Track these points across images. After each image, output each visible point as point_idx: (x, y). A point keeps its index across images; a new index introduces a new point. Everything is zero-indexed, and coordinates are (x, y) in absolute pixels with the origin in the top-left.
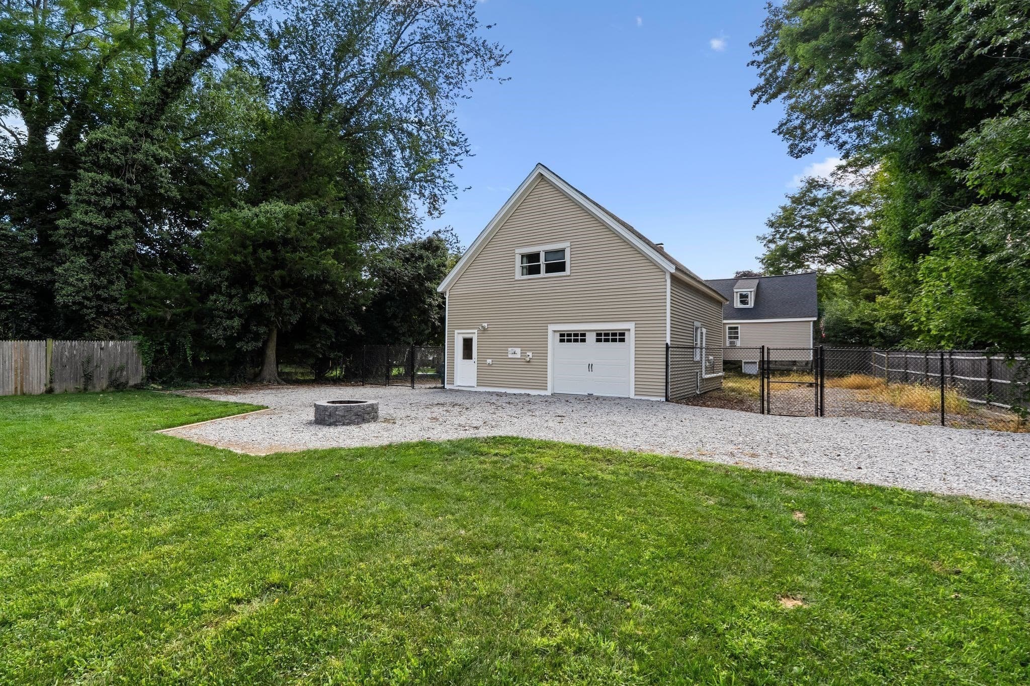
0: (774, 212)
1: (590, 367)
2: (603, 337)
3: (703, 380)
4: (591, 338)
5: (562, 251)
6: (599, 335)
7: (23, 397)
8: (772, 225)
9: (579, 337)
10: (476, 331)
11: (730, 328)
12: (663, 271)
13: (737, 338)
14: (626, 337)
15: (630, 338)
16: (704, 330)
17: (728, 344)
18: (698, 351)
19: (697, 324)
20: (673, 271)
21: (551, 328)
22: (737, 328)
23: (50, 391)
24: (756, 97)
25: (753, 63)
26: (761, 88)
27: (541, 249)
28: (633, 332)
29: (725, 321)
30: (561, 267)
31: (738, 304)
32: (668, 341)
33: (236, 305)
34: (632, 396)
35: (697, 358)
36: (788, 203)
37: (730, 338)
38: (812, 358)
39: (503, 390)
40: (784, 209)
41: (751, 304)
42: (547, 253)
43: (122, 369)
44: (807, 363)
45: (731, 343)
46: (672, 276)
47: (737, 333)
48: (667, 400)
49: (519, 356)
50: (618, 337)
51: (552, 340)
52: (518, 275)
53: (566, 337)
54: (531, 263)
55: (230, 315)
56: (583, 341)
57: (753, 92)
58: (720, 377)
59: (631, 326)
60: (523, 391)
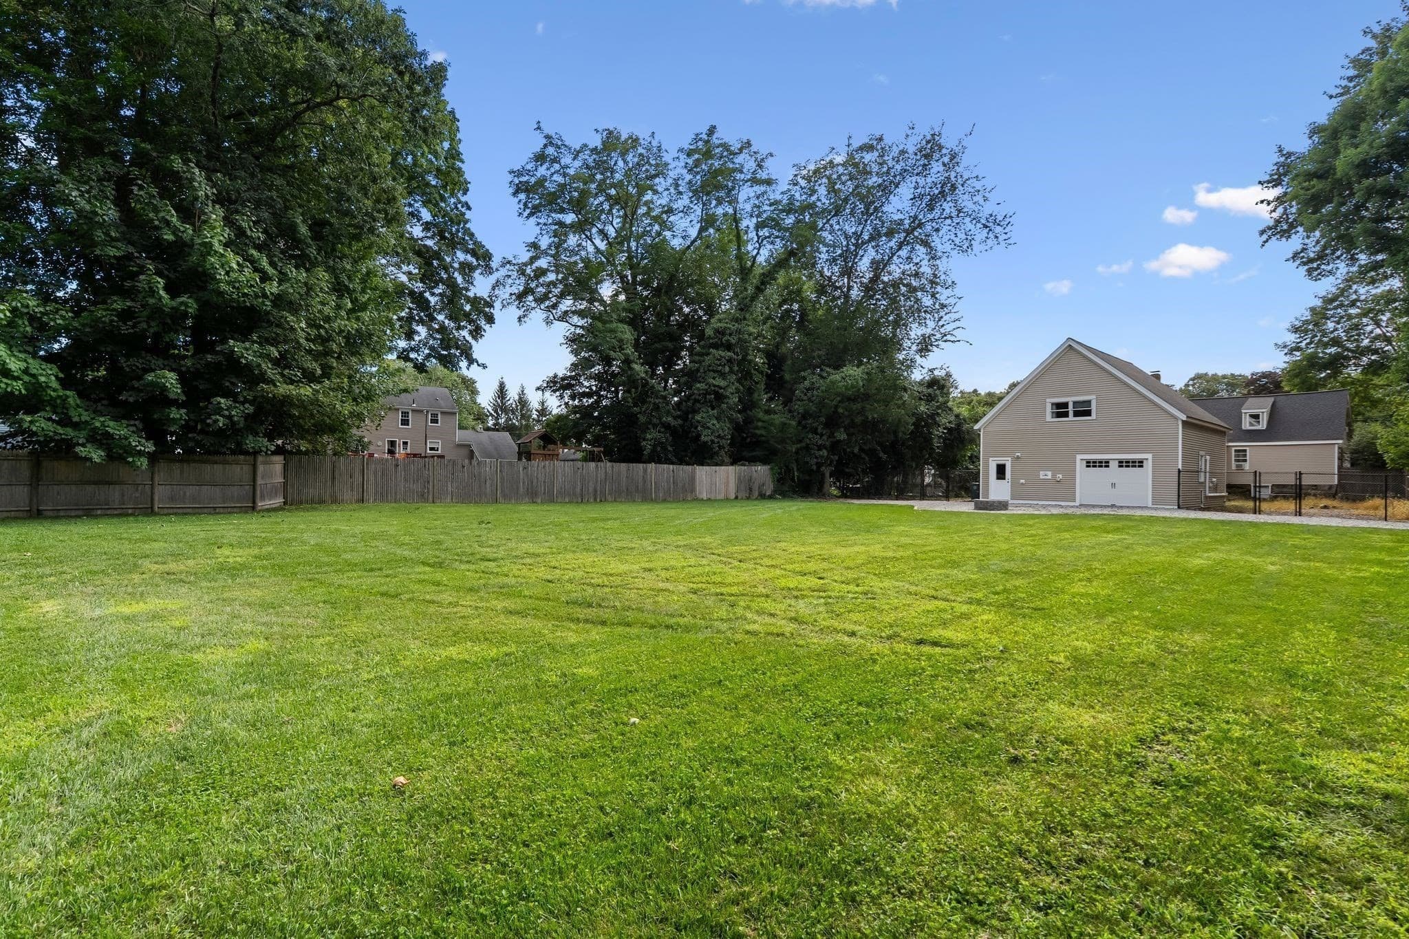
0: (1298, 316)
1: (1113, 485)
2: (1122, 464)
3: (1206, 497)
4: (1114, 465)
5: (1089, 402)
6: (1121, 462)
7: (727, 499)
8: (1296, 330)
9: (1106, 464)
10: (1008, 459)
11: (1236, 451)
12: (1176, 418)
13: (1245, 461)
14: (1144, 464)
15: (1149, 465)
16: (1208, 458)
17: (1234, 467)
18: (1202, 474)
19: (1202, 453)
20: (1185, 419)
21: (1079, 457)
22: (1245, 451)
23: (736, 498)
24: (1265, 237)
25: (1262, 202)
26: (1270, 228)
27: (1070, 400)
28: (1150, 461)
29: (1230, 444)
30: (1088, 413)
31: (1246, 424)
32: (1180, 467)
33: (825, 441)
34: (1150, 505)
35: (1202, 480)
36: (1319, 303)
37: (1238, 461)
38: (1336, 483)
39: (1035, 502)
40: (1313, 309)
41: (1263, 425)
42: (1075, 403)
43: (763, 485)
44: (1331, 487)
45: (1237, 466)
46: (1183, 421)
47: (1245, 456)
48: (1179, 507)
49: (1050, 477)
50: (1140, 464)
51: (1080, 466)
52: (1049, 418)
53: (1089, 464)
54: (1061, 410)
55: (820, 448)
56: (1108, 466)
57: (1262, 232)
58: (1223, 497)
59: (1149, 456)
60: (1053, 503)
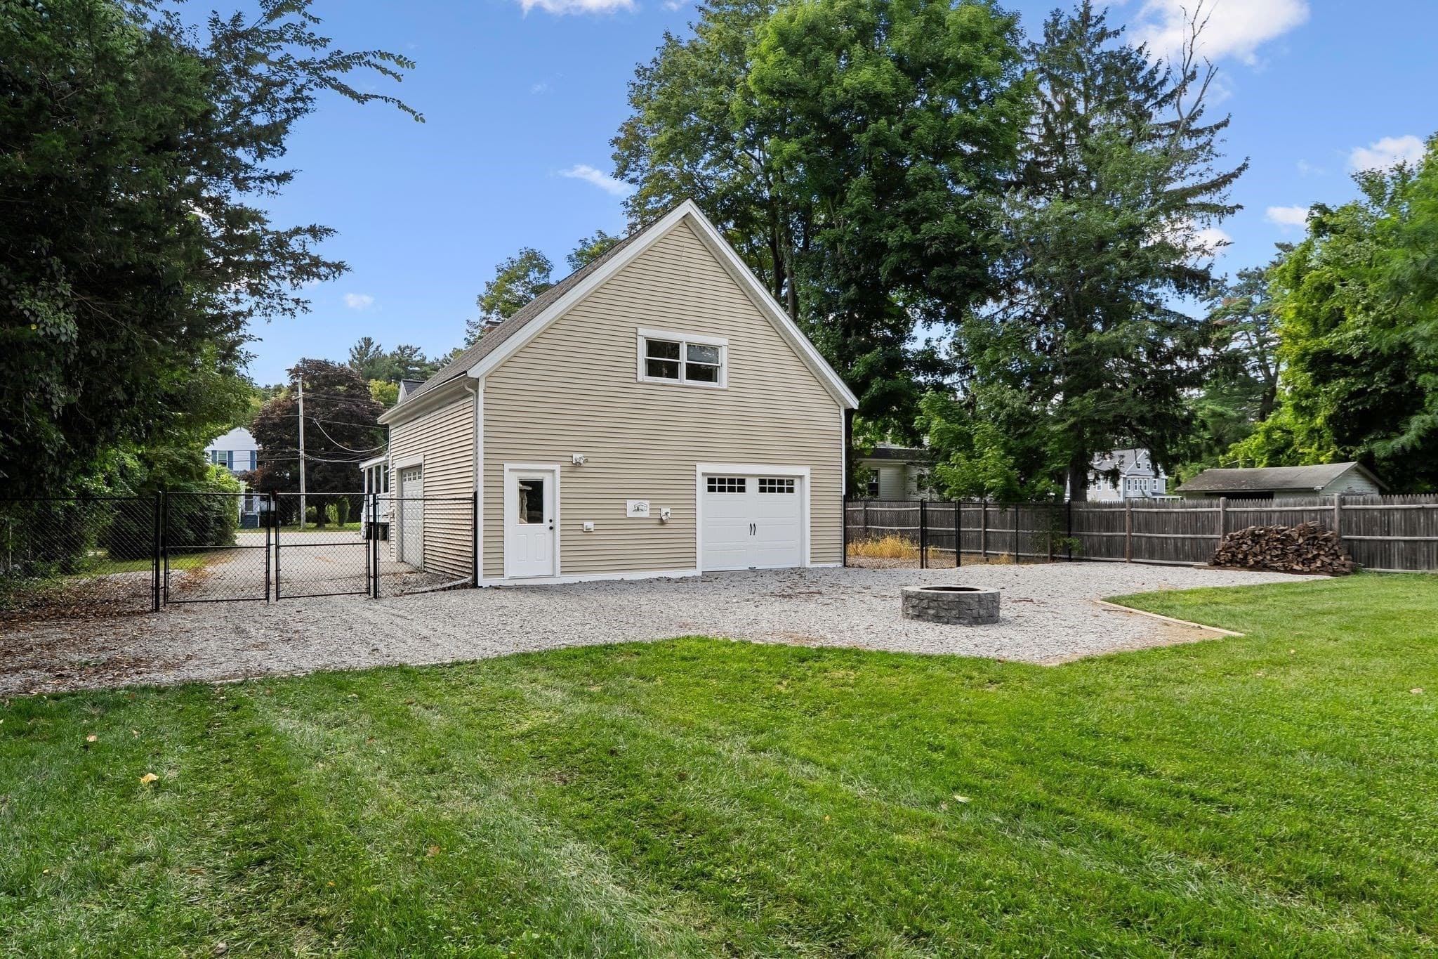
1: (753, 527)
2: (770, 485)
4: (752, 485)
5: (717, 349)
6: (762, 482)
9: (735, 485)
10: (557, 467)
12: (837, 404)
14: (797, 486)
15: (804, 487)
21: (701, 468)
27: (683, 337)
28: (807, 480)
30: (710, 374)
34: (808, 564)
39: (616, 576)
42: (690, 347)
49: (646, 514)
50: (786, 485)
51: (699, 489)
52: (642, 374)
53: (717, 484)
54: (663, 359)
56: (742, 490)
59: (805, 471)
60: (654, 575)
